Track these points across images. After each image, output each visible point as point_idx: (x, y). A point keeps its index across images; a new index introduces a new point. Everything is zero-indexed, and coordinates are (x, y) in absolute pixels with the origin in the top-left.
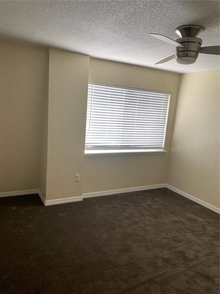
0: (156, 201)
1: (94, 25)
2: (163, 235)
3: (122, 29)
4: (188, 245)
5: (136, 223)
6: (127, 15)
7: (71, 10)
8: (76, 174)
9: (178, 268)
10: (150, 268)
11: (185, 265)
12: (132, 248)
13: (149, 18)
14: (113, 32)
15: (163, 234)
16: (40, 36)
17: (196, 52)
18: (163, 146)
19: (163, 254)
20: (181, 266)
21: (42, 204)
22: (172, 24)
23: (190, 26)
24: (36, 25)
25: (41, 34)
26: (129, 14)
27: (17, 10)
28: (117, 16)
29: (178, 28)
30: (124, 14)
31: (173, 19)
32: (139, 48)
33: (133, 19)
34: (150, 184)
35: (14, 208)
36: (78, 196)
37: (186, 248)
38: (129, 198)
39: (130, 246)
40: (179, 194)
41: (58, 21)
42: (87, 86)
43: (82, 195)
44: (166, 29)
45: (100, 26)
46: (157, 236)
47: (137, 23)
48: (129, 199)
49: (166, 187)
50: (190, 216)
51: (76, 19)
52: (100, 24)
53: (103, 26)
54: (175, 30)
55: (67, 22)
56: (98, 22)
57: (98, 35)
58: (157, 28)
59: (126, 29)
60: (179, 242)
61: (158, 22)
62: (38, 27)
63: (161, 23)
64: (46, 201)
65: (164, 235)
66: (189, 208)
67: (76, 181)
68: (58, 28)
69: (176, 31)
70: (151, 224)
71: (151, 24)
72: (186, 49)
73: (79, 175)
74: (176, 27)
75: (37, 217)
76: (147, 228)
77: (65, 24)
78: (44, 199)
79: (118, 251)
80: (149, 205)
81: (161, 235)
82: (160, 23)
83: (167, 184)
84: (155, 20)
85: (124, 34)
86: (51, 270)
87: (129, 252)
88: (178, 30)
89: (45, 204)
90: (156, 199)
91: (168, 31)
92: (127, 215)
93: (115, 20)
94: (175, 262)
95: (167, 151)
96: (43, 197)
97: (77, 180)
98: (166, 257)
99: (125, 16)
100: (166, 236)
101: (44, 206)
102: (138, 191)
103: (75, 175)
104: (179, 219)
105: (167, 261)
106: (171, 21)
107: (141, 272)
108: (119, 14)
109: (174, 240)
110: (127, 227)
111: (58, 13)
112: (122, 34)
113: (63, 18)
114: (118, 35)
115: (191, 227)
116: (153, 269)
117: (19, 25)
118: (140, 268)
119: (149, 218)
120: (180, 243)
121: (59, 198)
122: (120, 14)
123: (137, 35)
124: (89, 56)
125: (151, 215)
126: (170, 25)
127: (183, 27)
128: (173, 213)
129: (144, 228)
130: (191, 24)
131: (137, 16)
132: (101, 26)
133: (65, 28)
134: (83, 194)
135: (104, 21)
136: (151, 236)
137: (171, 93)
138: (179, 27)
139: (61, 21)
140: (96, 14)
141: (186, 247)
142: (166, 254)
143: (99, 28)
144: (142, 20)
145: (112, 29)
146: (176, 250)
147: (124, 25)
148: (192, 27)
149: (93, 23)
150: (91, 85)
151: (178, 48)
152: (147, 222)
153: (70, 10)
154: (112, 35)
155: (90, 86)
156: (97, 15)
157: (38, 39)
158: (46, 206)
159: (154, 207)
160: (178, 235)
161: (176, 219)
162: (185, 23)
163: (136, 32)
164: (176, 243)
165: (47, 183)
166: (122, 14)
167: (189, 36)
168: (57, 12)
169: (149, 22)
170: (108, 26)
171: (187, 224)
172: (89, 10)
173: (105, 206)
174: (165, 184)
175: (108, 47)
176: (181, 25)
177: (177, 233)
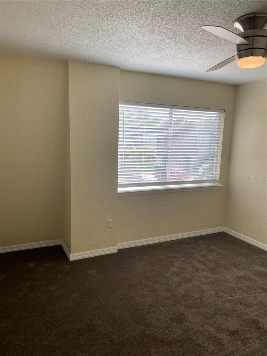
0: (212, 250)
1: (124, 24)
2: (225, 297)
3: (161, 27)
4: (261, 311)
5: (189, 280)
6: (169, 5)
7: (94, 3)
8: (108, 219)
9: (251, 345)
10: (212, 344)
11: (260, 339)
12: (186, 317)
13: (198, 7)
14: (149, 32)
15: (225, 295)
16: (56, 45)
17: (264, 50)
18: (218, 178)
19: (229, 323)
20: (255, 341)
21: (66, 258)
22: (230, 14)
23: (255, 15)
24: (49, 30)
25: (56, 42)
26: (172, 3)
27: (24, 10)
28: (155, 7)
29: (238, 19)
30: (164, 4)
31: (232, 5)
32: (183, 53)
33: (176, 10)
34: (203, 228)
35: (31, 265)
36: (112, 246)
37: (260, 315)
38: (177, 247)
39: (183, 314)
40: (242, 241)
41: (77, 21)
42: (118, 107)
43: (116, 246)
44: (222, 21)
45: (132, 25)
46: (217, 299)
47: (183, 15)
48: (177, 249)
49: (224, 231)
50: (260, 270)
51: (101, 17)
52: (132, 22)
53: (136, 25)
54: (234, 22)
55: (89, 22)
56: (130, 19)
57: (129, 37)
58: (209, 21)
59: (167, 25)
60: (249, 306)
61: (211, 12)
62: (52, 31)
63: (215, 14)
64: (71, 255)
65: (227, 297)
66: (257, 259)
67: (109, 228)
68: (78, 32)
69: (235, 24)
70: (208, 282)
71: (201, 16)
72: (250, 47)
73: (111, 219)
74: (235, 17)
75: (60, 275)
76: (204, 287)
77: (87, 25)
78: (69, 252)
79: (167, 321)
80: (204, 256)
81: (223, 296)
82: (213, 13)
83: (225, 228)
84: (207, 10)
85: (164, 33)
86: (79, 349)
87: (182, 322)
88: (237, 23)
89: (70, 258)
90: (212, 248)
91: (224, 24)
92: (176, 270)
93: (153, 14)
94: (246, 335)
95: (223, 185)
96: (67, 249)
97: (109, 226)
98: (233, 328)
99: (166, 7)
100: (230, 298)
101: (69, 260)
102: (188, 238)
103: (107, 221)
104: (246, 274)
105: (234, 334)
106: (229, 9)
107: (202, 352)
108: (158, 4)
109: (241, 303)
110: (178, 286)
111: (76, 10)
112: (162, 34)
113: (84, 16)
114: (156, 36)
115: (263, 284)
116: (217, 347)
117: (28, 31)
118: (199, 345)
119: (205, 273)
120: (250, 308)
121: (88, 250)
122: (160, 4)
123: (181, 34)
124: (119, 68)
125: (207, 270)
126: (227, 15)
127: (245, 17)
128: (236, 266)
129: (200, 288)
130: (256, 12)
131: (182, 6)
132: (134, 23)
133: (87, 31)
134: (117, 244)
135: (137, 17)
136: (210, 298)
137: (225, 110)
138: (240, 18)
139: (82, 21)
140: (126, 6)
141: (258, 314)
142: (232, 324)
143: (131, 27)
144: (189, 11)
145: (148, 27)
146: (246, 317)
147: (164, 21)
148: (257, 15)
149: (123, 20)
150: (123, 106)
151: (239, 46)
152: (203, 280)
153: (92, 3)
154: (148, 36)
155: (121, 106)
156: (128, 8)
157: (53, 49)
158: (71, 261)
159: (210, 258)
160: (246, 296)
161: (241, 274)
162: (248, 11)
163: (181, 29)
164: (245, 308)
165: (71, 232)
166: (163, 4)
167: (253, 29)
168: (75, 8)
169: (198, 13)
170: (142, 23)
171: (256, 281)
172: (117, 2)
173: (147, 259)
174: (222, 227)
175: (143, 54)
176: (243, 14)
177: (245, 294)
